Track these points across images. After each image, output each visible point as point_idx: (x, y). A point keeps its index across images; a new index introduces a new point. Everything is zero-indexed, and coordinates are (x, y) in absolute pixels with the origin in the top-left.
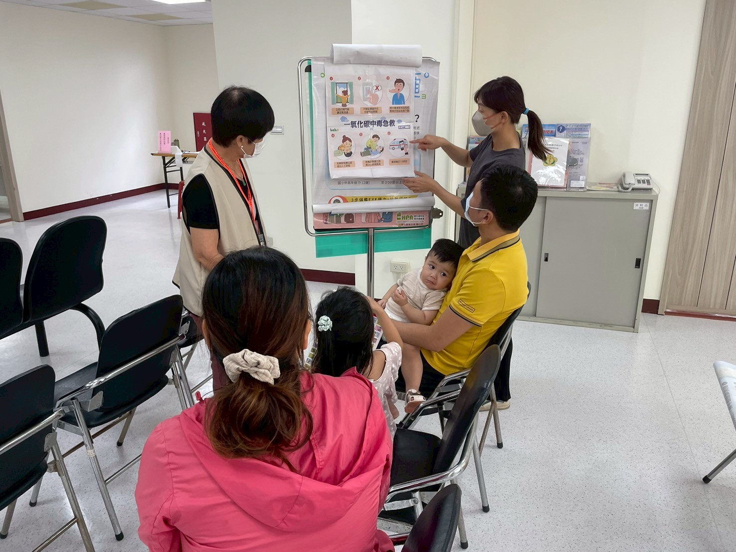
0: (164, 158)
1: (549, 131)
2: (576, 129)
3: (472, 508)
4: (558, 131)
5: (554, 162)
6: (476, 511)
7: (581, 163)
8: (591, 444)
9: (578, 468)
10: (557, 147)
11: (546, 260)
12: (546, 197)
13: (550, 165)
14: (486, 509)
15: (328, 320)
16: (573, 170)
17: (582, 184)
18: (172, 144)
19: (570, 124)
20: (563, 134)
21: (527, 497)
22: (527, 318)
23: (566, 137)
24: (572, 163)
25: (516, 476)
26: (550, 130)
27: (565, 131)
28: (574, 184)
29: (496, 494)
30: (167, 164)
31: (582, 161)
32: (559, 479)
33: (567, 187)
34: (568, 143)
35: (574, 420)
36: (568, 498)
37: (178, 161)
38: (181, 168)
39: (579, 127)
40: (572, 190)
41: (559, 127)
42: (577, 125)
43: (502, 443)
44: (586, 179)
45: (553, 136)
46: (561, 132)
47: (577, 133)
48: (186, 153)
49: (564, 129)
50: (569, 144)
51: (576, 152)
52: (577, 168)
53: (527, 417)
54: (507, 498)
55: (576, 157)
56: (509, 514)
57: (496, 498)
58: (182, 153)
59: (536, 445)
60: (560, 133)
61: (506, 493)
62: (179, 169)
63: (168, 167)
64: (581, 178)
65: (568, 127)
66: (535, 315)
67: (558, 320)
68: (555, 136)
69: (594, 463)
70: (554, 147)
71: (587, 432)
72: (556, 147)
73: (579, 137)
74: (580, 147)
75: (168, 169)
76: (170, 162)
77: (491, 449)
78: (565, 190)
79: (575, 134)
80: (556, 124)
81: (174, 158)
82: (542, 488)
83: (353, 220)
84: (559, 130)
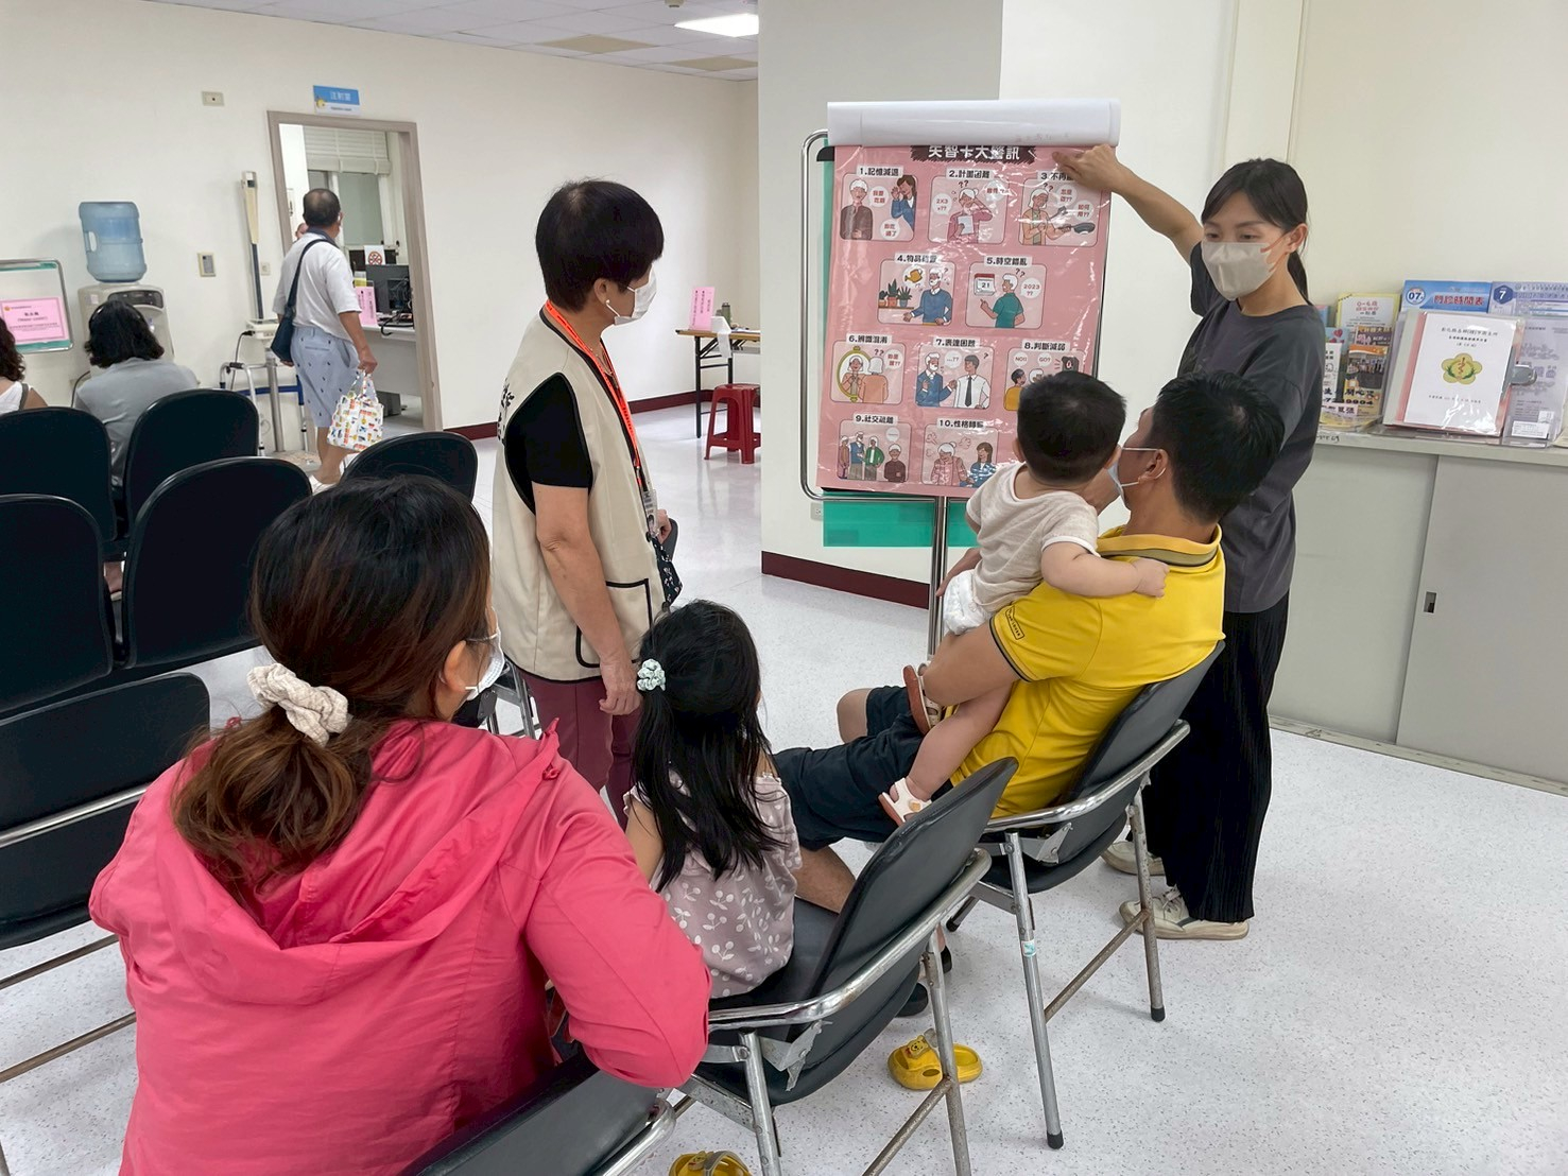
0: (698, 340)
1: (1472, 298)
2: (1542, 295)
3: (1026, 1132)
4: (1495, 299)
5: (1472, 373)
6: (1032, 1142)
7: (1548, 380)
8: (1395, 1058)
9: (1329, 1105)
10: (1484, 337)
11: (1431, 608)
12: (1438, 455)
13: (1459, 379)
14: (1055, 1142)
15: (655, 667)
16: (1528, 396)
17: (1541, 429)
18: (719, 313)
19: (1528, 284)
20: (1507, 307)
21: (1167, 1139)
22: (1372, 744)
23: (1515, 314)
24: (1520, 380)
25: (1164, 1089)
26: (1476, 296)
27: (1514, 300)
28: (1520, 429)
29: (1097, 1115)
30: (703, 352)
31: (1551, 373)
32: (1269, 1118)
33: (1503, 435)
34: (1514, 328)
35: (1379, 995)
36: (1269, 1166)
37: (724, 347)
38: (730, 360)
39: (1551, 292)
40: (1512, 443)
41: (1499, 289)
42: (1546, 287)
43: (1163, 1009)
44: (1556, 419)
45: (1481, 310)
46: (1502, 302)
47: (1545, 306)
48: (740, 330)
49: (1510, 295)
50: (1517, 330)
51: (1538, 352)
52: (1537, 392)
53: (1261, 965)
54: (1118, 1129)
55: (1536, 363)
56: (1105, 1166)
57: (1093, 1124)
58: (730, 331)
59: (1250, 1033)
60: (1499, 305)
61: (1122, 1120)
62: (727, 362)
63: (704, 357)
64: (1542, 415)
65: (1522, 290)
66: (1393, 740)
67: (1450, 760)
68: (1487, 310)
69: (1378, 1102)
70: (1476, 336)
71: (1396, 1029)
72: (1481, 336)
73: (1548, 315)
74: (1549, 338)
75: (703, 362)
76: (707, 348)
77: (1134, 1018)
78: (1497, 442)
79: (1539, 307)
80: (1490, 281)
81: (716, 340)
82: (1214, 1128)
83: (903, 475)
84: (1497, 296)
